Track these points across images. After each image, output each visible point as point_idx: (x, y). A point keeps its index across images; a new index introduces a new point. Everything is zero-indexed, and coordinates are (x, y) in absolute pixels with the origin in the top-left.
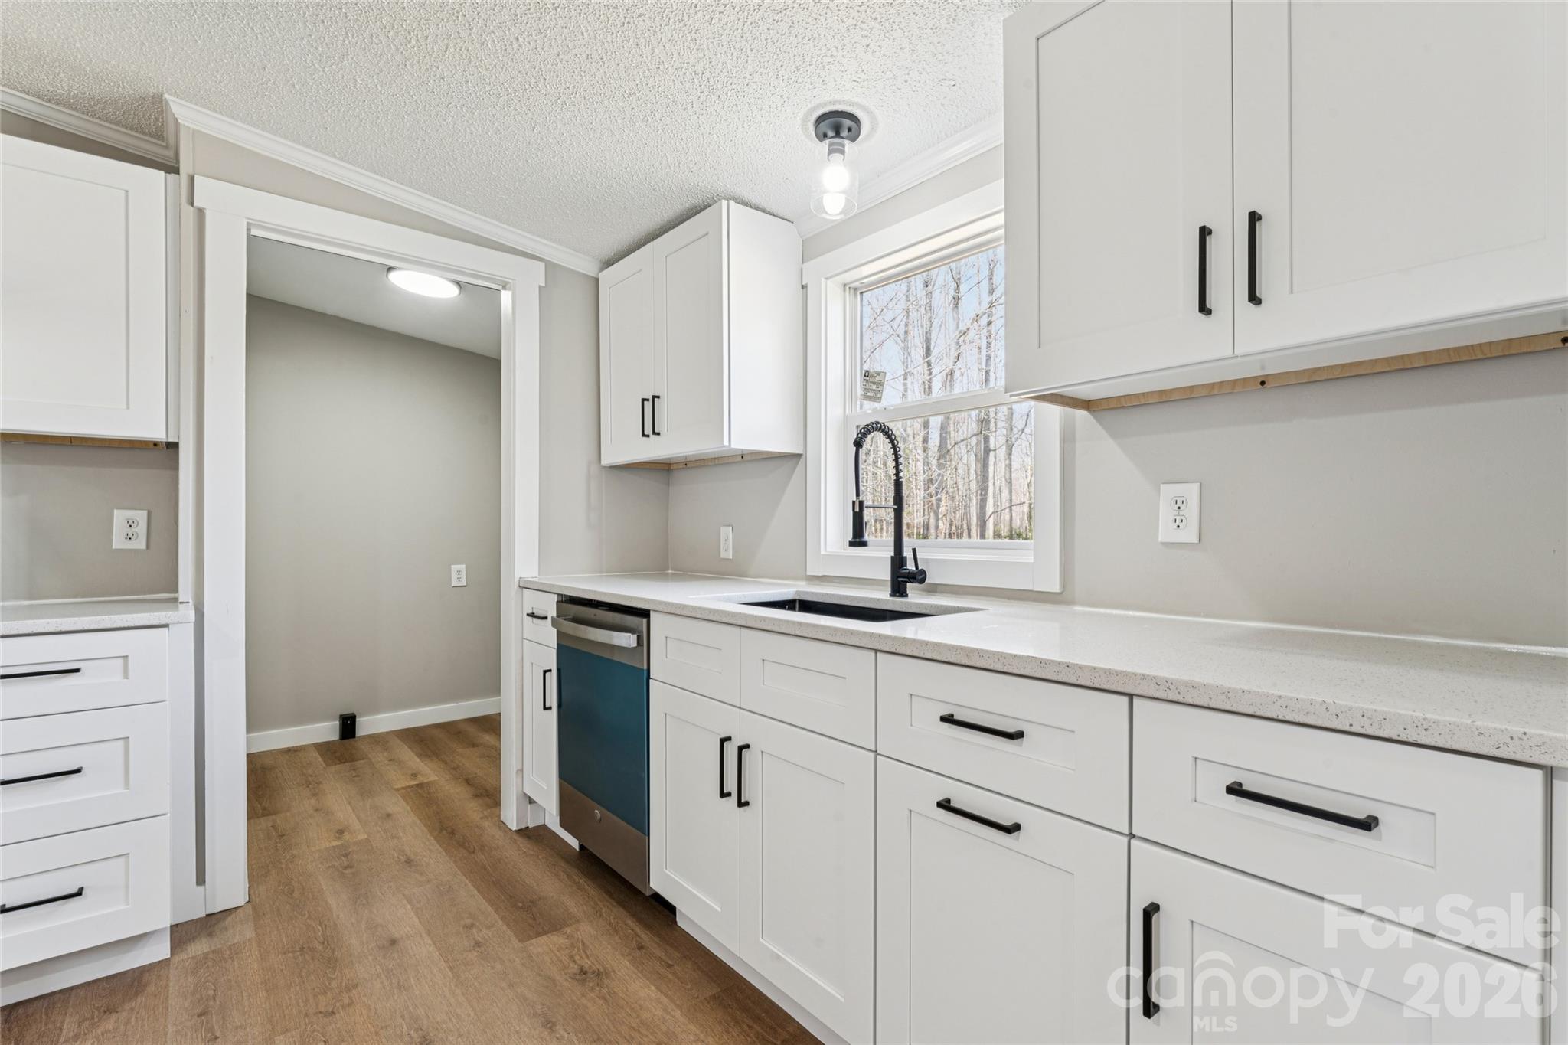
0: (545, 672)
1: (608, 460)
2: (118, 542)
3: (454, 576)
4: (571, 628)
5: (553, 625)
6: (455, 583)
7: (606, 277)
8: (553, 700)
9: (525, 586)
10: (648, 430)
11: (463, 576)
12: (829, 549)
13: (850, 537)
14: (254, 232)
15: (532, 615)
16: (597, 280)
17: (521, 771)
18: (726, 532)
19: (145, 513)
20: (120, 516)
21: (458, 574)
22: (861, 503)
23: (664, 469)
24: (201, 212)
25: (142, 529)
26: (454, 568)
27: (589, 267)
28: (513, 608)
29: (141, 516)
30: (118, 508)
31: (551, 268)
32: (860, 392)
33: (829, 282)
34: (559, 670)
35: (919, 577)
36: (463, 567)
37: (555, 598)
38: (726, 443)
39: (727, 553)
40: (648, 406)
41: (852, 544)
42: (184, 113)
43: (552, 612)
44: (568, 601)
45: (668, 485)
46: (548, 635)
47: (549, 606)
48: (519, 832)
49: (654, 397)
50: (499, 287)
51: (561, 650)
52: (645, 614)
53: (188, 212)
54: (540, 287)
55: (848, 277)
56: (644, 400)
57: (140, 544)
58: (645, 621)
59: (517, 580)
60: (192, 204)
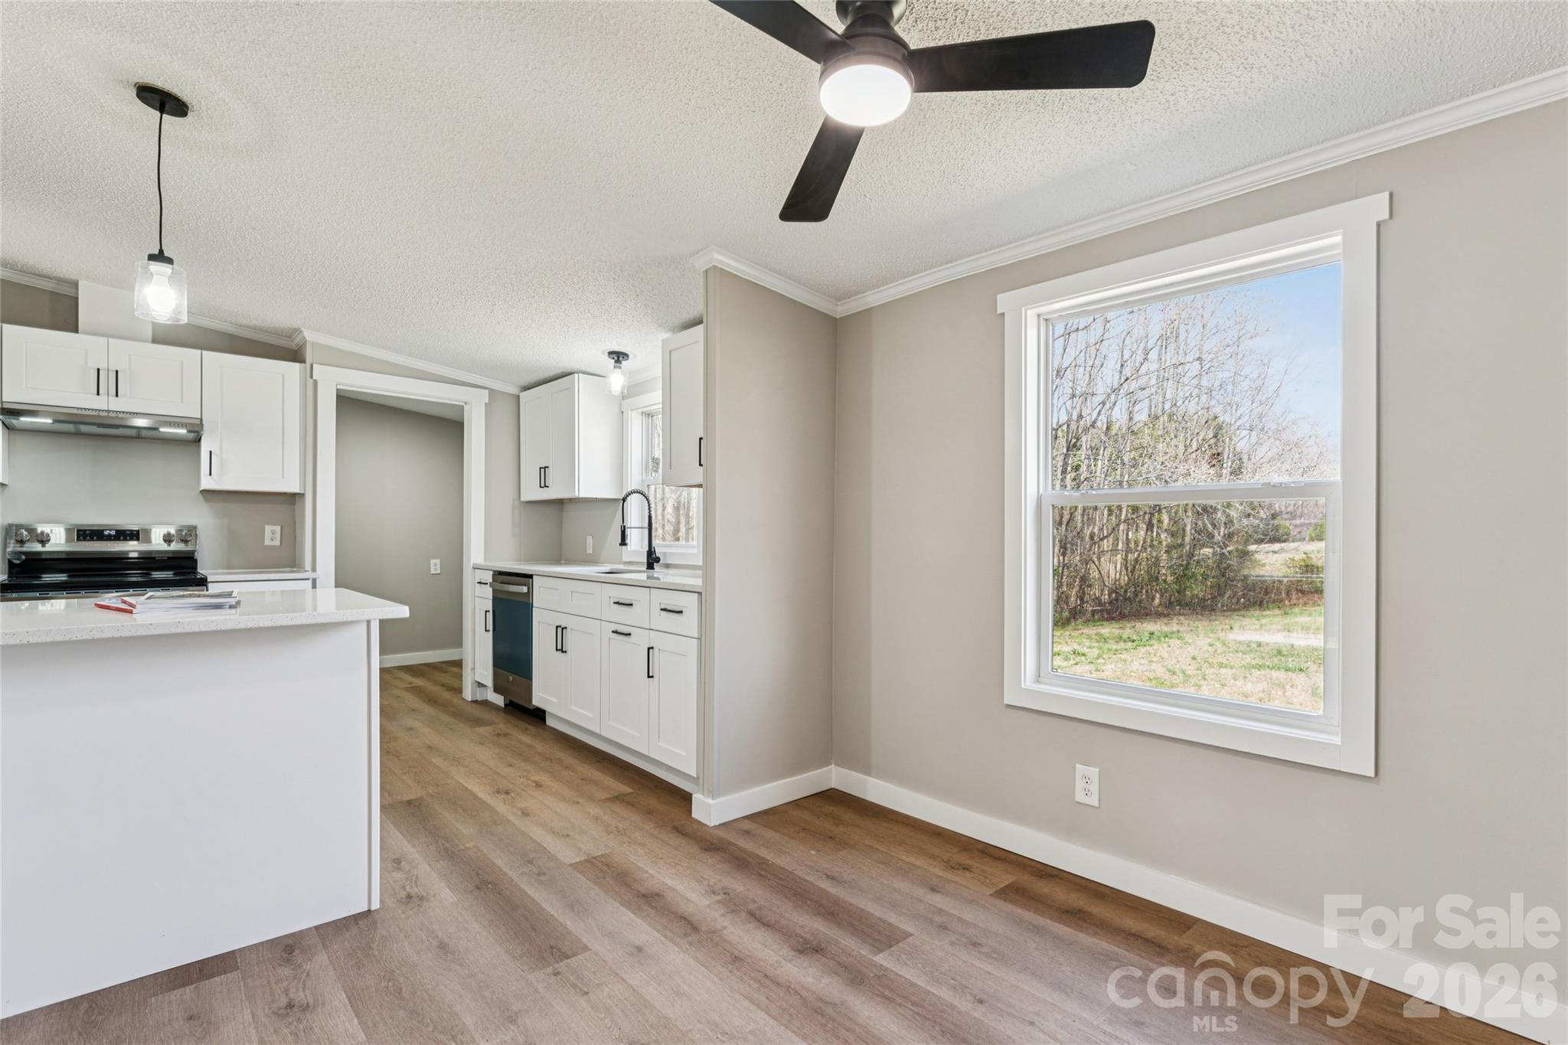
0: (486, 612)
1: (523, 498)
2: (267, 542)
3: (432, 568)
4: (499, 586)
5: (490, 586)
6: (433, 572)
7: (523, 395)
8: (490, 627)
9: (476, 568)
10: (543, 485)
11: (439, 567)
12: (632, 548)
13: (620, 541)
14: (339, 387)
15: (480, 583)
16: (519, 396)
17: (473, 669)
18: (590, 539)
19: (279, 527)
20: (268, 529)
21: (435, 565)
22: (624, 526)
23: (560, 503)
24: (316, 382)
25: (278, 536)
26: (433, 561)
27: (514, 391)
28: (469, 580)
29: (278, 529)
30: (268, 524)
31: (492, 393)
32: (651, 467)
33: (633, 412)
34: (494, 611)
35: (658, 560)
36: (438, 561)
37: (491, 573)
38: (577, 494)
39: (590, 551)
40: (542, 470)
41: (620, 544)
42: (310, 336)
43: (490, 580)
44: (499, 575)
45: (562, 511)
46: (488, 592)
47: (488, 577)
48: (472, 702)
49: (545, 467)
50: (463, 404)
51: (495, 600)
52: (531, 576)
53: (310, 382)
54: (486, 404)
55: (645, 410)
56: (540, 468)
57: (277, 543)
58: (531, 580)
59: (472, 563)
60: (312, 377)
